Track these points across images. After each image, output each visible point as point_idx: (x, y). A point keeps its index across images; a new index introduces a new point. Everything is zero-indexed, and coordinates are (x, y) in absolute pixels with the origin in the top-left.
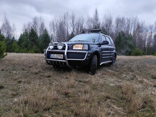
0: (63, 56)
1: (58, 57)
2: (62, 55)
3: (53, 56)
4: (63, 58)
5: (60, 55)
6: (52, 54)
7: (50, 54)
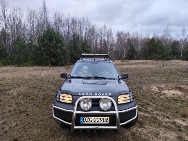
0: (109, 119)
5: (103, 118)
6: (86, 117)
7: (81, 118)
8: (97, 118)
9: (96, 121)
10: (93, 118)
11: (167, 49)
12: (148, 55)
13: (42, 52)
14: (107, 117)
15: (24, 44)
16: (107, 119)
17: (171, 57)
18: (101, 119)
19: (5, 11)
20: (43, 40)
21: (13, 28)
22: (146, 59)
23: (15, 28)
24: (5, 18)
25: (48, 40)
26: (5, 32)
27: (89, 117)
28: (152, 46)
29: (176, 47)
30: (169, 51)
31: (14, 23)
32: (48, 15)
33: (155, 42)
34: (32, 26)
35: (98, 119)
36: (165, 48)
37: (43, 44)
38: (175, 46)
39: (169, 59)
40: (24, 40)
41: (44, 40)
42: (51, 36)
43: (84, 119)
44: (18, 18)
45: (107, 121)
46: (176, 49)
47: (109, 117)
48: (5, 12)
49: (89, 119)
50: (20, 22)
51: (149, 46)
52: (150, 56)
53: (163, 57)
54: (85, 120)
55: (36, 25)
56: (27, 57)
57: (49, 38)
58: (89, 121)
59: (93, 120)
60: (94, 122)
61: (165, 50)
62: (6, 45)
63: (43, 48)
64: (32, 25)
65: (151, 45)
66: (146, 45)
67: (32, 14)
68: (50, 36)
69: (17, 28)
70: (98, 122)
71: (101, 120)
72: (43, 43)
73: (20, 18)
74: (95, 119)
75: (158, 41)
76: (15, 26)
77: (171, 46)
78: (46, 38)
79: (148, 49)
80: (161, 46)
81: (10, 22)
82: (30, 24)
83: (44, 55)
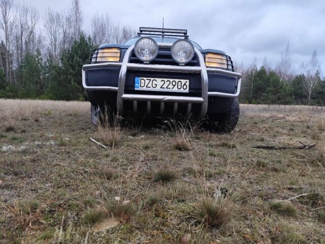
0: (188, 84)
1: (171, 86)
2: (183, 81)
3: (150, 85)
4: (187, 91)
5: (177, 80)
6: (145, 79)
7: (136, 79)
8: (166, 80)
9: (165, 86)
10: (159, 80)
11: (286, 86)
12: (253, 96)
13: (69, 77)
14: (185, 81)
15: (37, 65)
16: (185, 84)
17: (291, 100)
18: (174, 83)
19: (7, 11)
20: (71, 57)
21: (20, 41)
22: (250, 103)
23: (24, 41)
24: (6, 23)
25: (80, 57)
26: (6, 49)
27: (152, 79)
28: (260, 82)
29: (301, 85)
30: (289, 90)
31: (22, 32)
32: (82, 18)
33: (265, 75)
34: (53, 40)
35: (169, 82)
36: (283, 85)
37: (71, 63)
38: (298, 83)
39: (288, 102)
40: (38, 60)
41: (73, 57)
42: (86, 50)
43: (143, 81)
44: (30, 24)
45: (185, 87)
46: (301, 88)
47: (188, 81)
48: (6, 13)
49: (151, 82)
50: (32, 32)
51: (255, 80)
52: (256, 98)
53: (279, 99)
54: (143, 83)
55: (60, 37)
56: (42, 90)
57: (83, 53)
58: (151, 86)
59: (159, 84)
60: (160, 88)
61: (282, 88)
62: (5, 69)
63: (71, 71)
64: (53, 38)
65: (257, 79)
66: (250, 79)
67: (54, 19)
68: (84, 50)
69: (26, 41)
70: (167, 88)
71: (174, 86)
72: (72, 61)
73: (33, 24)
74: (163, 82)
75: (270, 73)
76: (23, 38)
77: (292, 83)
78: (77, 54)
79: (253, 87)
80: (276, 81)
81: (14, 31)
82: (50, 36)
83: (72, 83)
